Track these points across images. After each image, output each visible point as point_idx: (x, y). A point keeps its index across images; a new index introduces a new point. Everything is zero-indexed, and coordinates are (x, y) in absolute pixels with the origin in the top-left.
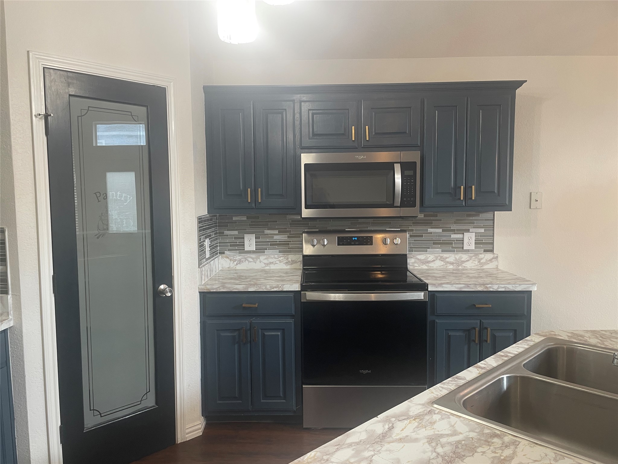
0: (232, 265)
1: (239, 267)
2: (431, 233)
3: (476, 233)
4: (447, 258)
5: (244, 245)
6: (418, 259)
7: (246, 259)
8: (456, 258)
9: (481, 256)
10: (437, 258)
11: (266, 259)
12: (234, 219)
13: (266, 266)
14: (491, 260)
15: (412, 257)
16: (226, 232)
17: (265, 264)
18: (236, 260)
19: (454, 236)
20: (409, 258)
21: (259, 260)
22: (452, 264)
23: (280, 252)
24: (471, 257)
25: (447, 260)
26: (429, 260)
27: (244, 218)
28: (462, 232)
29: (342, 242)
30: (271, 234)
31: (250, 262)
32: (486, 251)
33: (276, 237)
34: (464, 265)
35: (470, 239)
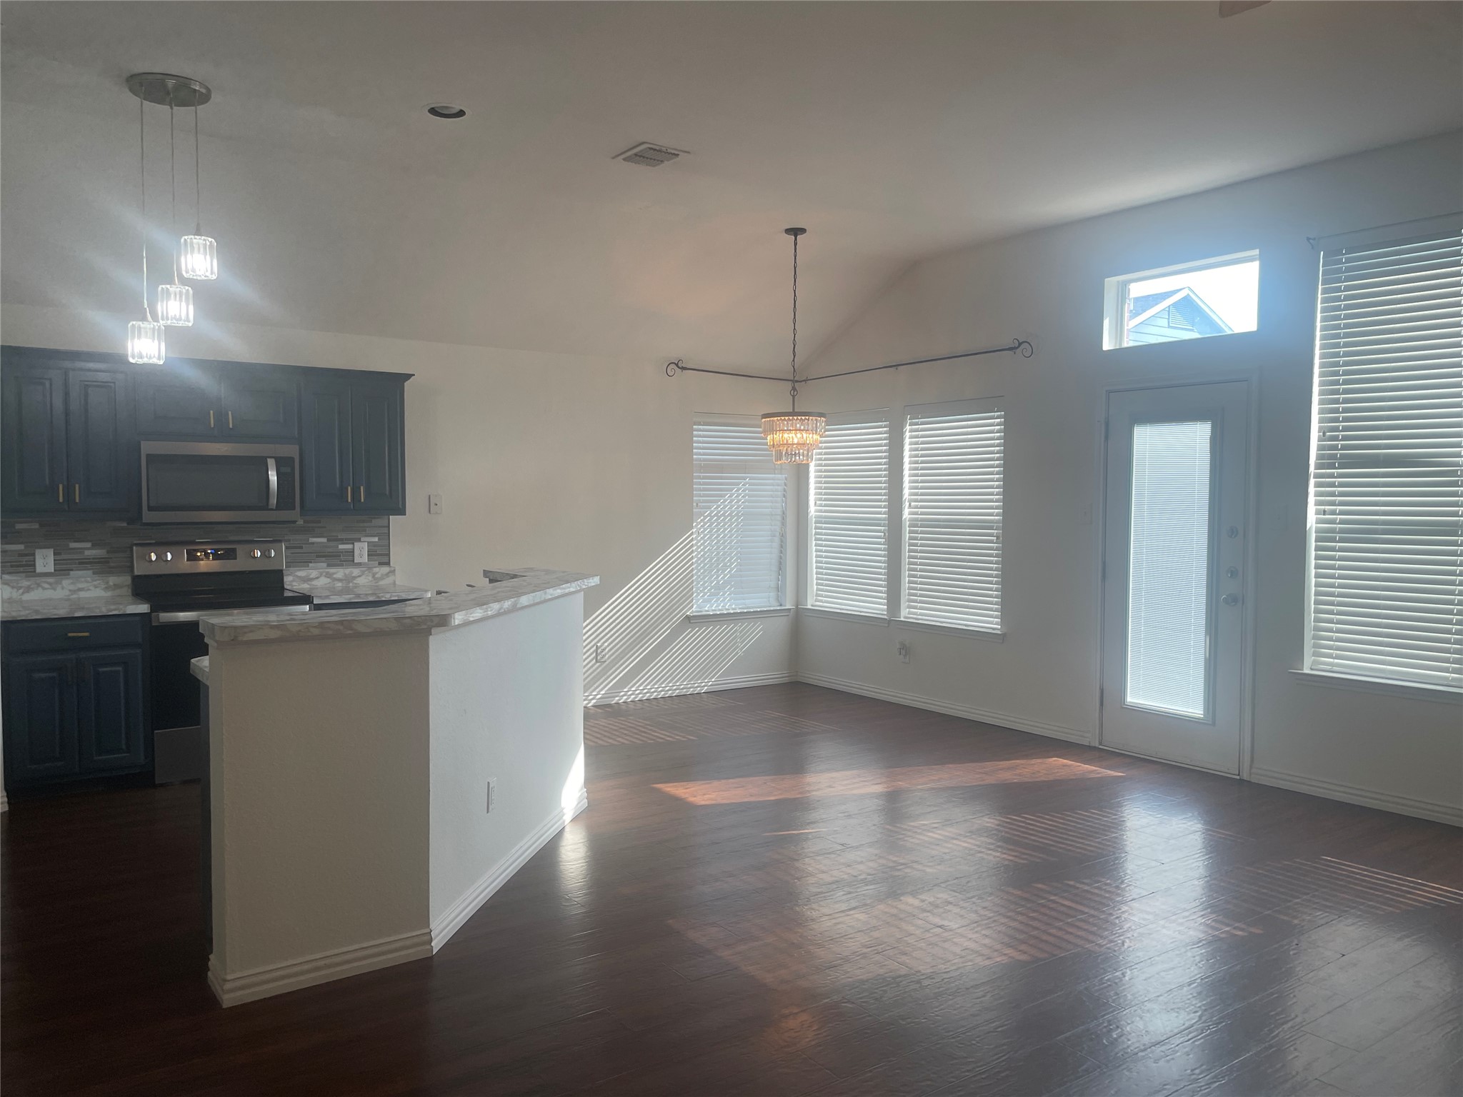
0: (15, 594)
1: (26, 597)
2: (314, 543)
3: (368, 542)
4: (334, 573)
5: (34, 565)
6: (297, 576)
7: (39, 585)
8: (345, 574)
9: (376, 570)
10: (321, 575)
11: (72, 583)
12: (19, 526)
13: (72, 595)
14: (387, 575)
15: (290, 574)
17: (70, 590)
18: (21, 587)
19: (342, 547)
20: (286, 575)
21: (60, 586)
22: (340, 580)
23: (94, 573)
24: (363, 573)
25: (335, 576)
26: (311, 577)
27: (36, 526)
28: (352, 541)
29: (192, 556)
30: (81, 548)
31: (44, 589)
32: (381, 564)
33: (87, 553)
34: (355, 581)
35: (361, 550)
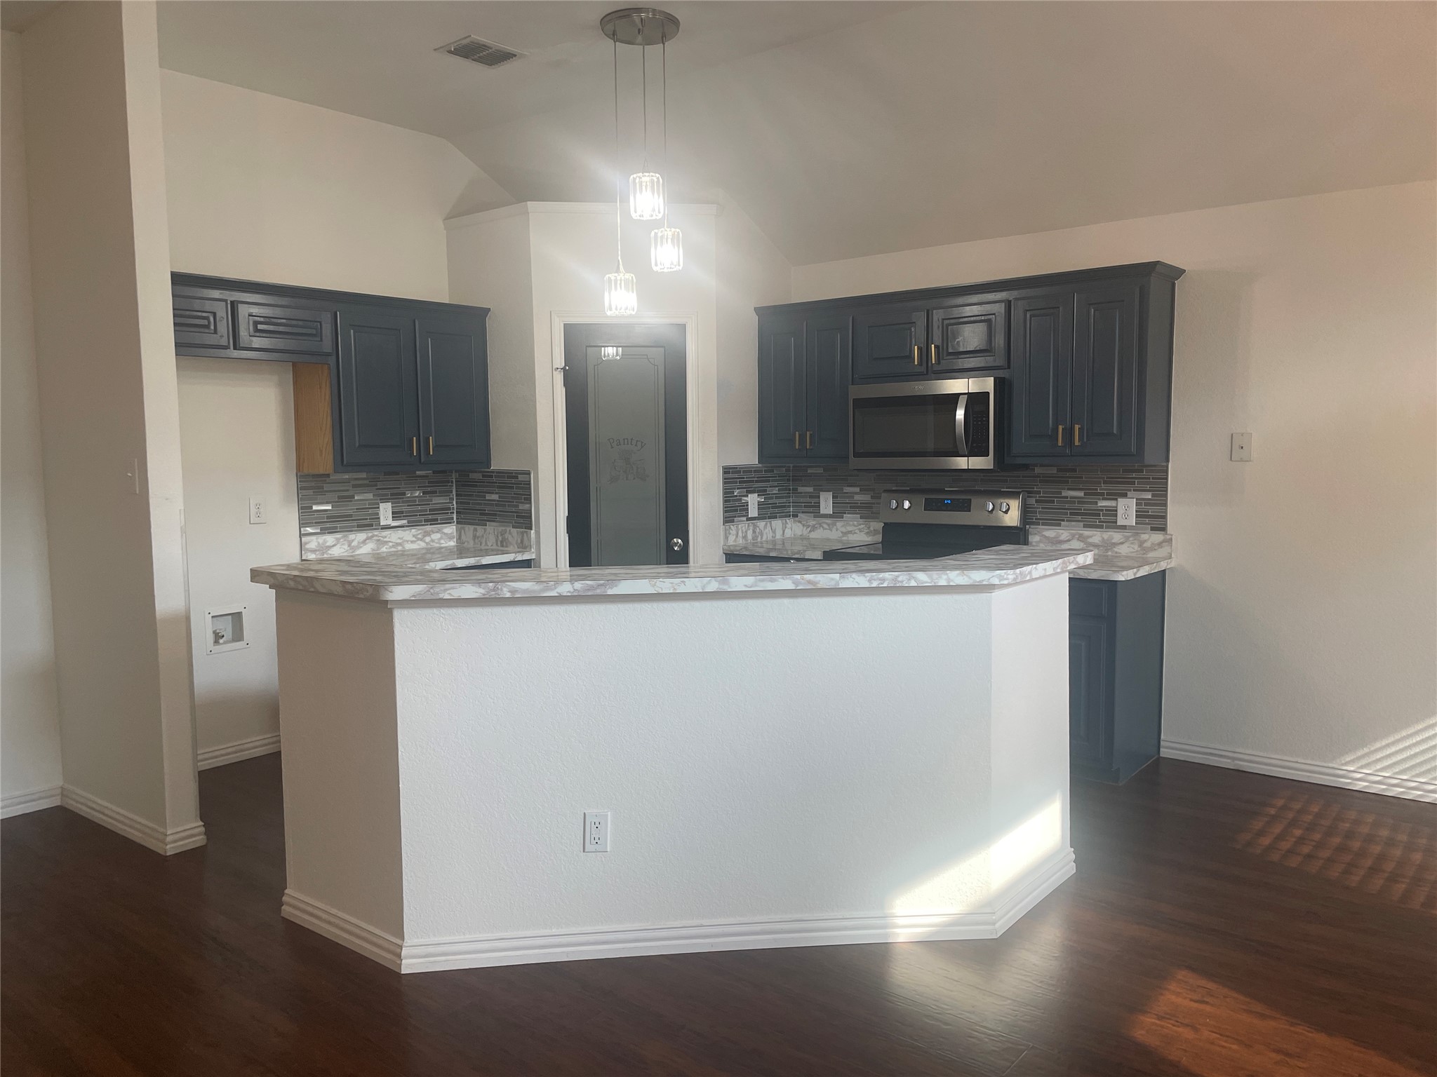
0: (806, 532)
1: (813, 535)
2: (1067, 497)
3: (1137, 499)
4: (1091, 537)
5: (819, 507)
6: (1045, 537)
7: (821, 526)
8: (1104, 538)
9: (1144, 537)
10: (1073, 536)
11: (845, 526)
12: (810, 471)
13: (843, 536)
14: (1160, 545)
15: (1036, 534)
16: (801, 489)
17: (842, 532)
18: (809, 526)
19: (1102, 503)
20: (1031, 534)
21: (836, 527)
22: (1096, 546)
23: (862, 518)
24: (1127, 538)
25: (1090, 540)
26: (1061, 538)
27: (821, 471)
28: (1115, 496)
29: (930, 506)
30: (851, 493)
31: (824, 529)
32: (1153, 529)
33: (857, 497)
34: (1116, 550)
35: (1127, 509)
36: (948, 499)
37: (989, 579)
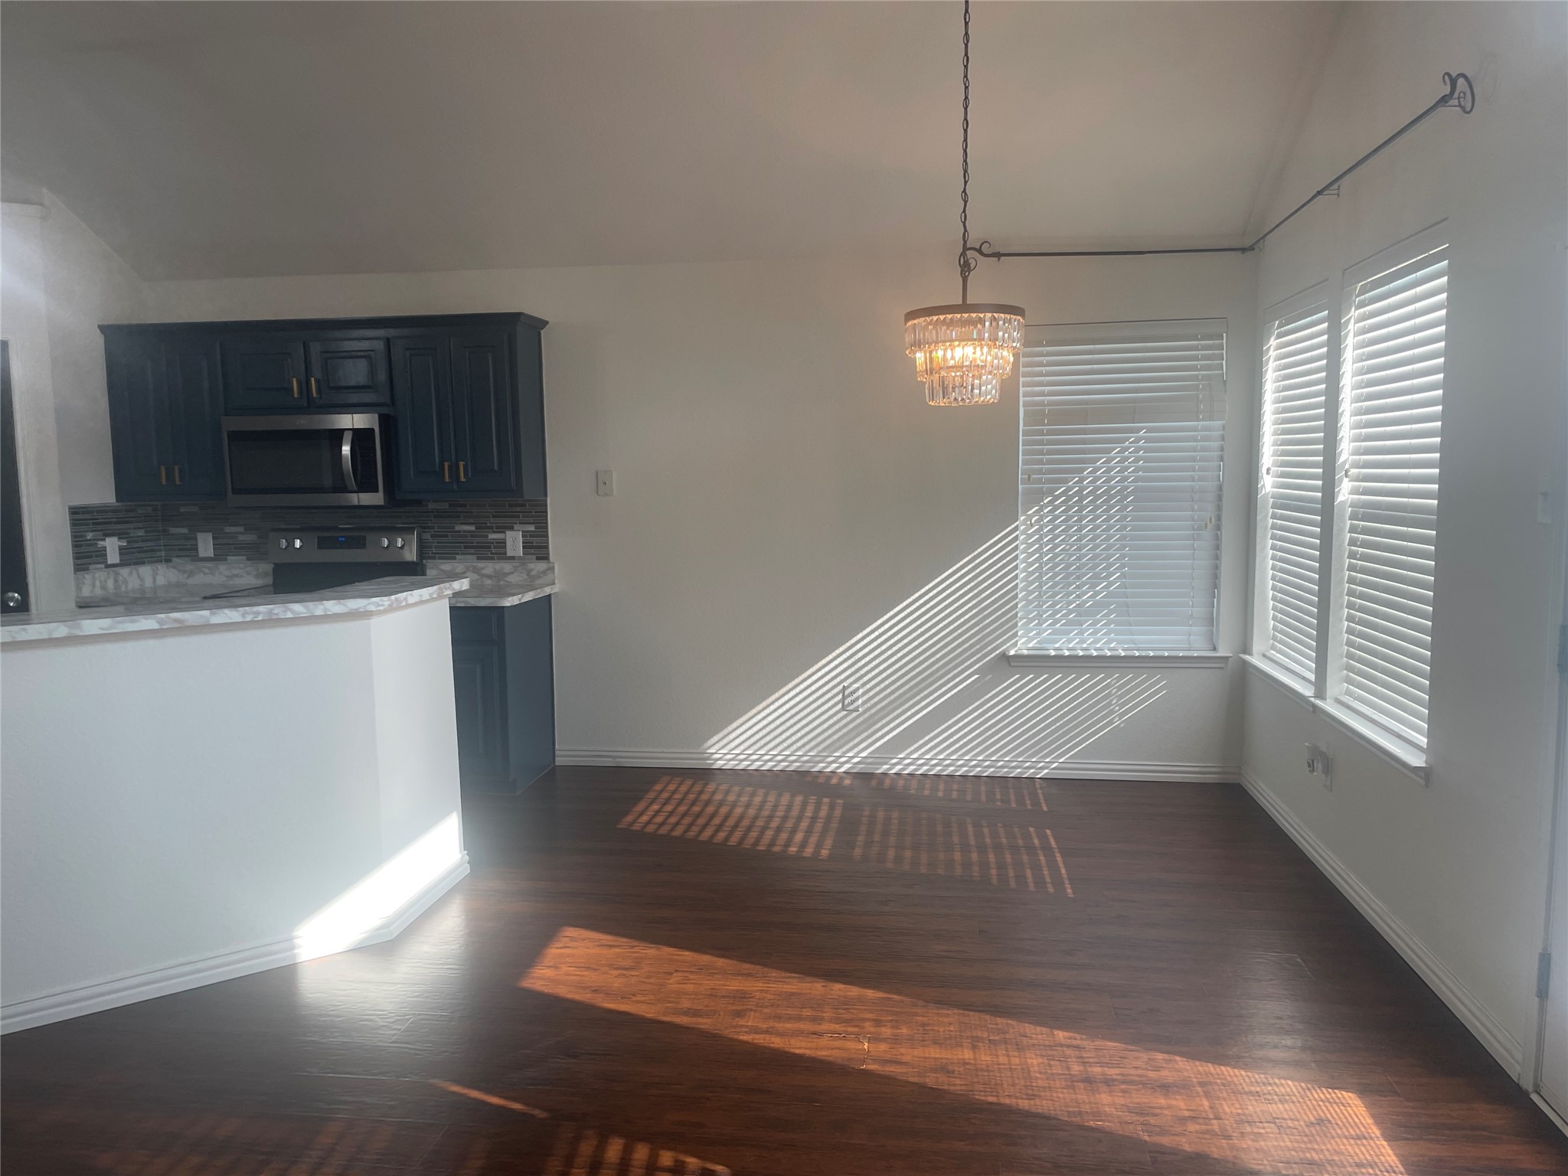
0: (182, 578)
1: (191, 581)
2: (460, 532)
3: (523, 532)
4: (483, 569)
5: (197, 549)
6: (442, 570)
7: (200, 570)
8: (495, 569)
9: (531, 566)
10: (468, 569)
11: (228, 569)
12: (182, 510)
13: (228, 580)
14: (544, 572)
15: (432, 568)
16: (174, 530)
17: (227, 577)
18: (187, 571)
19: (492, 536)
20: (427, 567)
21: (218, 571)
22: (489, 577)
23: (248, 559)
24: (516, 568)
25: (483, 572)
26: (458, 571)
28: (503, 529)
29: (323, 544)
30: (234, 533)
31: (205, 574)
32: (538, 558)
33: (241, 538)
34: (507, 579)
35: (514, 541)
36: (342, 537)
37: (365, 606)
